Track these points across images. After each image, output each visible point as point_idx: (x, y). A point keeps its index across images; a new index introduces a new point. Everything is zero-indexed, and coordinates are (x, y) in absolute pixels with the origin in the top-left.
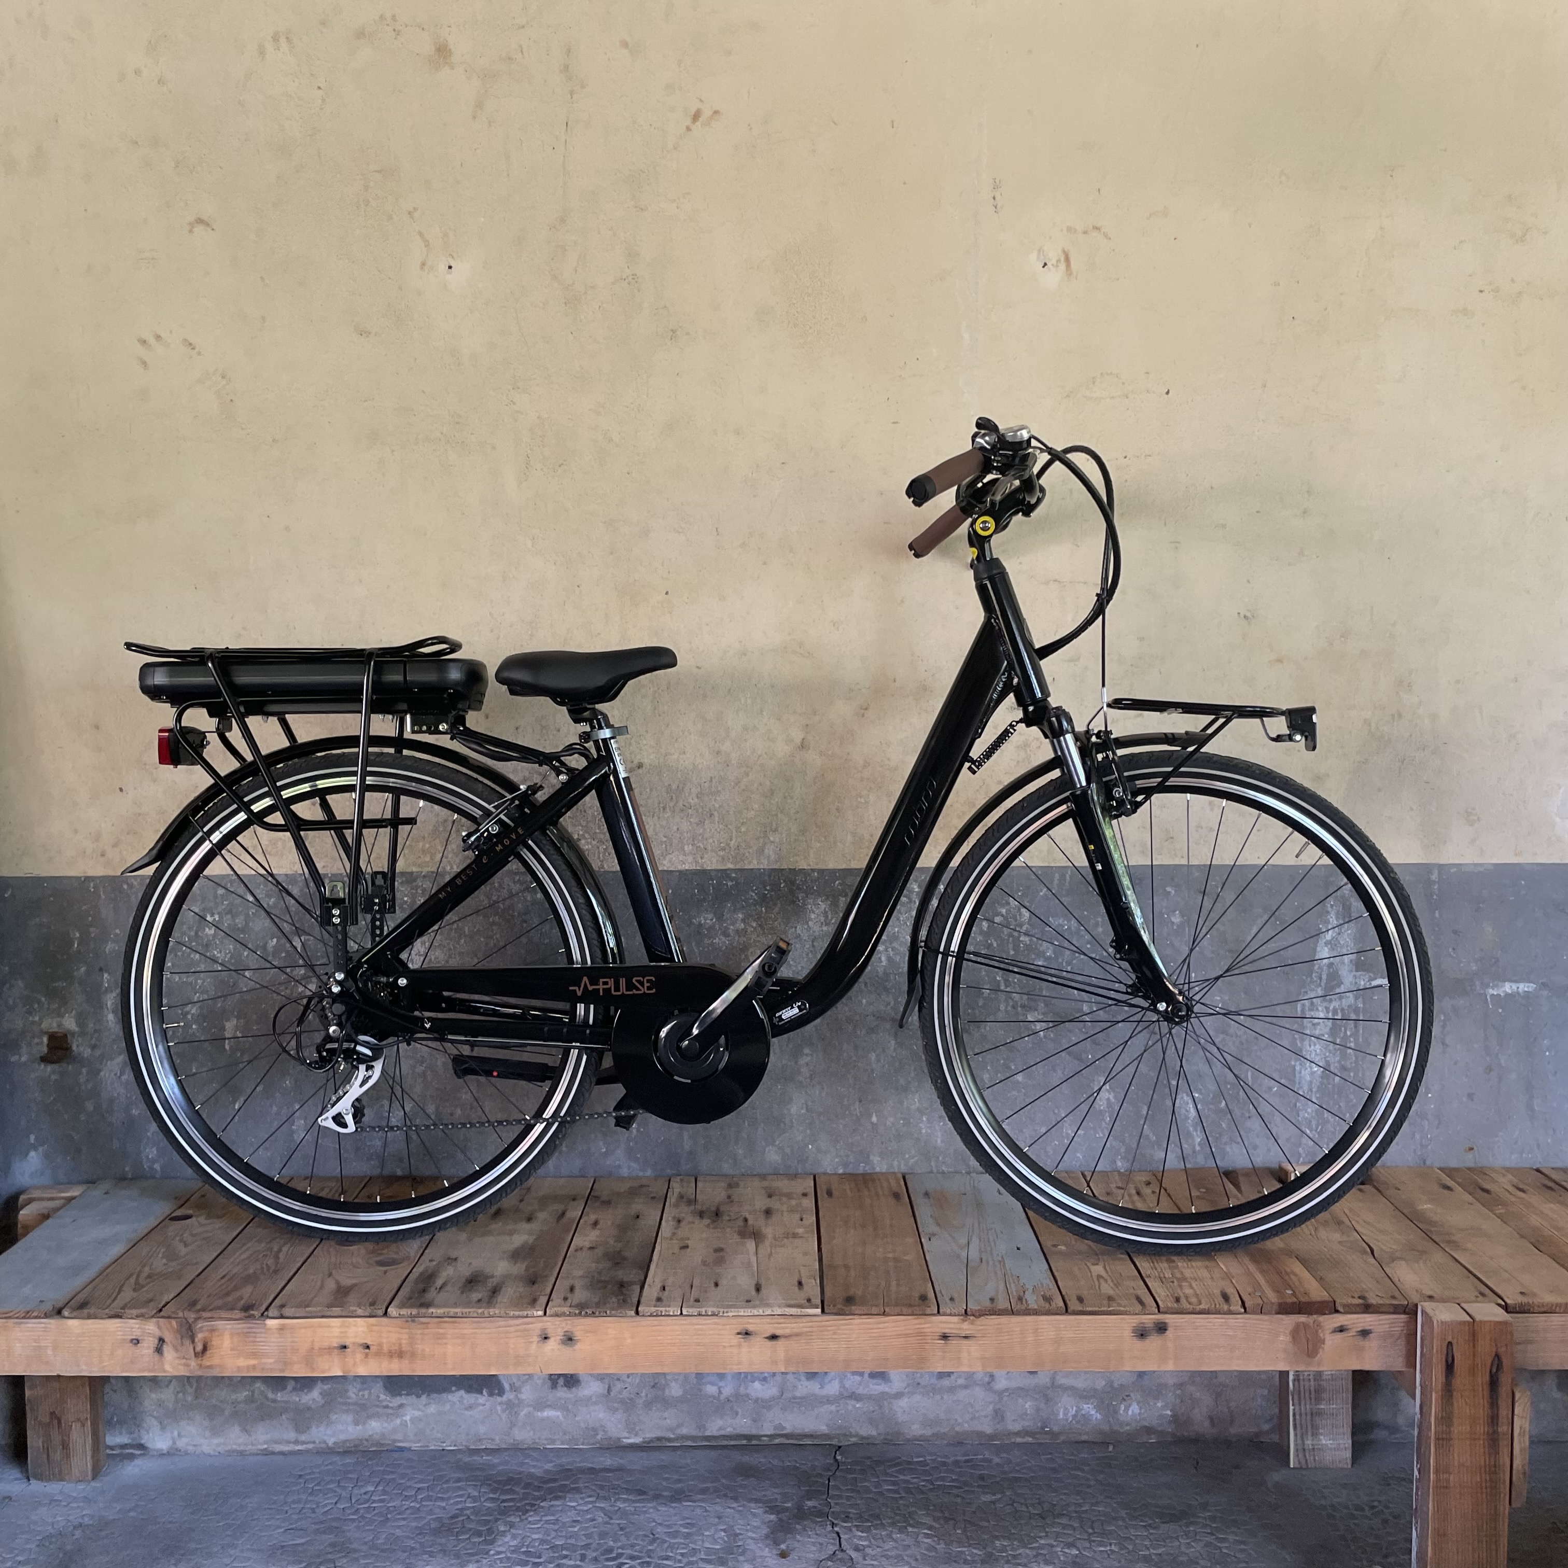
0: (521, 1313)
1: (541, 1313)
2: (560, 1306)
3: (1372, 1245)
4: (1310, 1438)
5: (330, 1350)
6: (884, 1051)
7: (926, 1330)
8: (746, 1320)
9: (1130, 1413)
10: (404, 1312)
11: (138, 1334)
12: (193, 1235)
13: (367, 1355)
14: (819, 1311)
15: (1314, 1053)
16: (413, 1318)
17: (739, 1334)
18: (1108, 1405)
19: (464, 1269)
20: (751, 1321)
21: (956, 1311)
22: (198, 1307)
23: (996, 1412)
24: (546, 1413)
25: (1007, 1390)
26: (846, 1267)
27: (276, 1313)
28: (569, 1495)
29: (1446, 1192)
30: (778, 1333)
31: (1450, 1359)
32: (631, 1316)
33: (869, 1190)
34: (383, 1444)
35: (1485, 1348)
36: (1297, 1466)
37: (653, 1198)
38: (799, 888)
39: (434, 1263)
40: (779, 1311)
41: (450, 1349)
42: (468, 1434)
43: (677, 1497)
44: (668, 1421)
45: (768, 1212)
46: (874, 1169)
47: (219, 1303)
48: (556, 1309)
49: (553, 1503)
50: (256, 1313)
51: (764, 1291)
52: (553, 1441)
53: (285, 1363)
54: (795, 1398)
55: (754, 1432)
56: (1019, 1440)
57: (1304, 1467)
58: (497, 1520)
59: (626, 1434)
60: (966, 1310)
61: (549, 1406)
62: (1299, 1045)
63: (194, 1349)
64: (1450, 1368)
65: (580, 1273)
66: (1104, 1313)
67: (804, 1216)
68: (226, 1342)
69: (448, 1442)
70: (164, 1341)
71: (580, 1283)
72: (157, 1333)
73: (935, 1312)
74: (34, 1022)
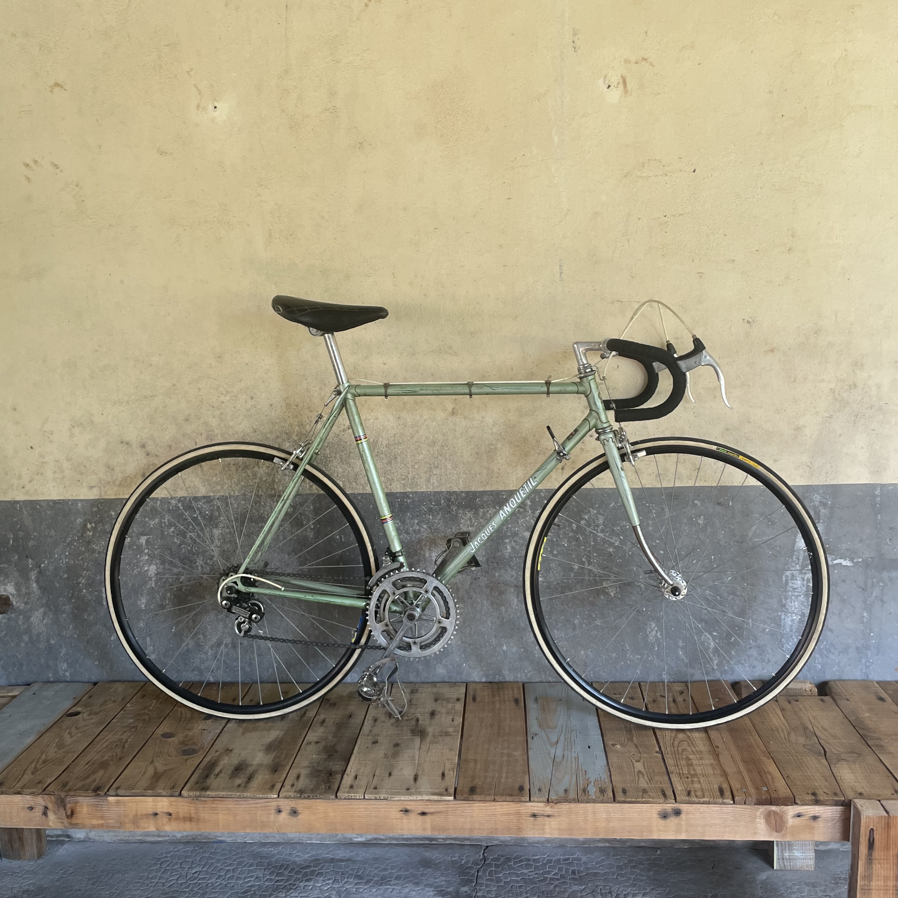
0: (264, 796)
1: (276, 796)
2: (288, 791)
3: (825, 750)
4: (787, 852)
5: (147, 816)
6: (510, 605)
7: (523, 811)
8: (405, 803)
10: (191, 793)
11: (32, 804)
12: (77, 728)
13: (170, 820)
14: (452, 798)
15: (794, 607)
16: (197, 797)
17: (401, 811)
19: (233, 760)
20: (409, 803)
21: (542, 799)
22: (67, 788)
26: (475, 761)
27: (114, 793)
28: (316, 879)
29: (881, 702)
30: (426, 811)
31: (872, 840)
32: (333, 799)
33: (499, 696)
34: (209, 838)
36: (779, 868)
38: (453, 504)
39: (218, 753)
40: (426, 797)
41: (221, 817)
42: (260, 834)
43: (382, 881)
45: (433, 714)
46: (505, 678)
47: (79, 785)
48: (285, 794)
49: (307, 884)
50: (101, 793)
51: (419, 781)
52: (311, 839)
53: (121, 823)
56: (600, 845)
57: (783, 869)
59: (355, 836)
60: (548, 799)
62: (784, 602)
63: (66, 813)
64: (871, 845)
65: (306, 763)
66: (639, 802)
67: (455, 717)
68: (85, 810)
69: (248, 838)
70: (48, 808)
71: (304, 772)
72: (43, 803)
73: (528, 800)
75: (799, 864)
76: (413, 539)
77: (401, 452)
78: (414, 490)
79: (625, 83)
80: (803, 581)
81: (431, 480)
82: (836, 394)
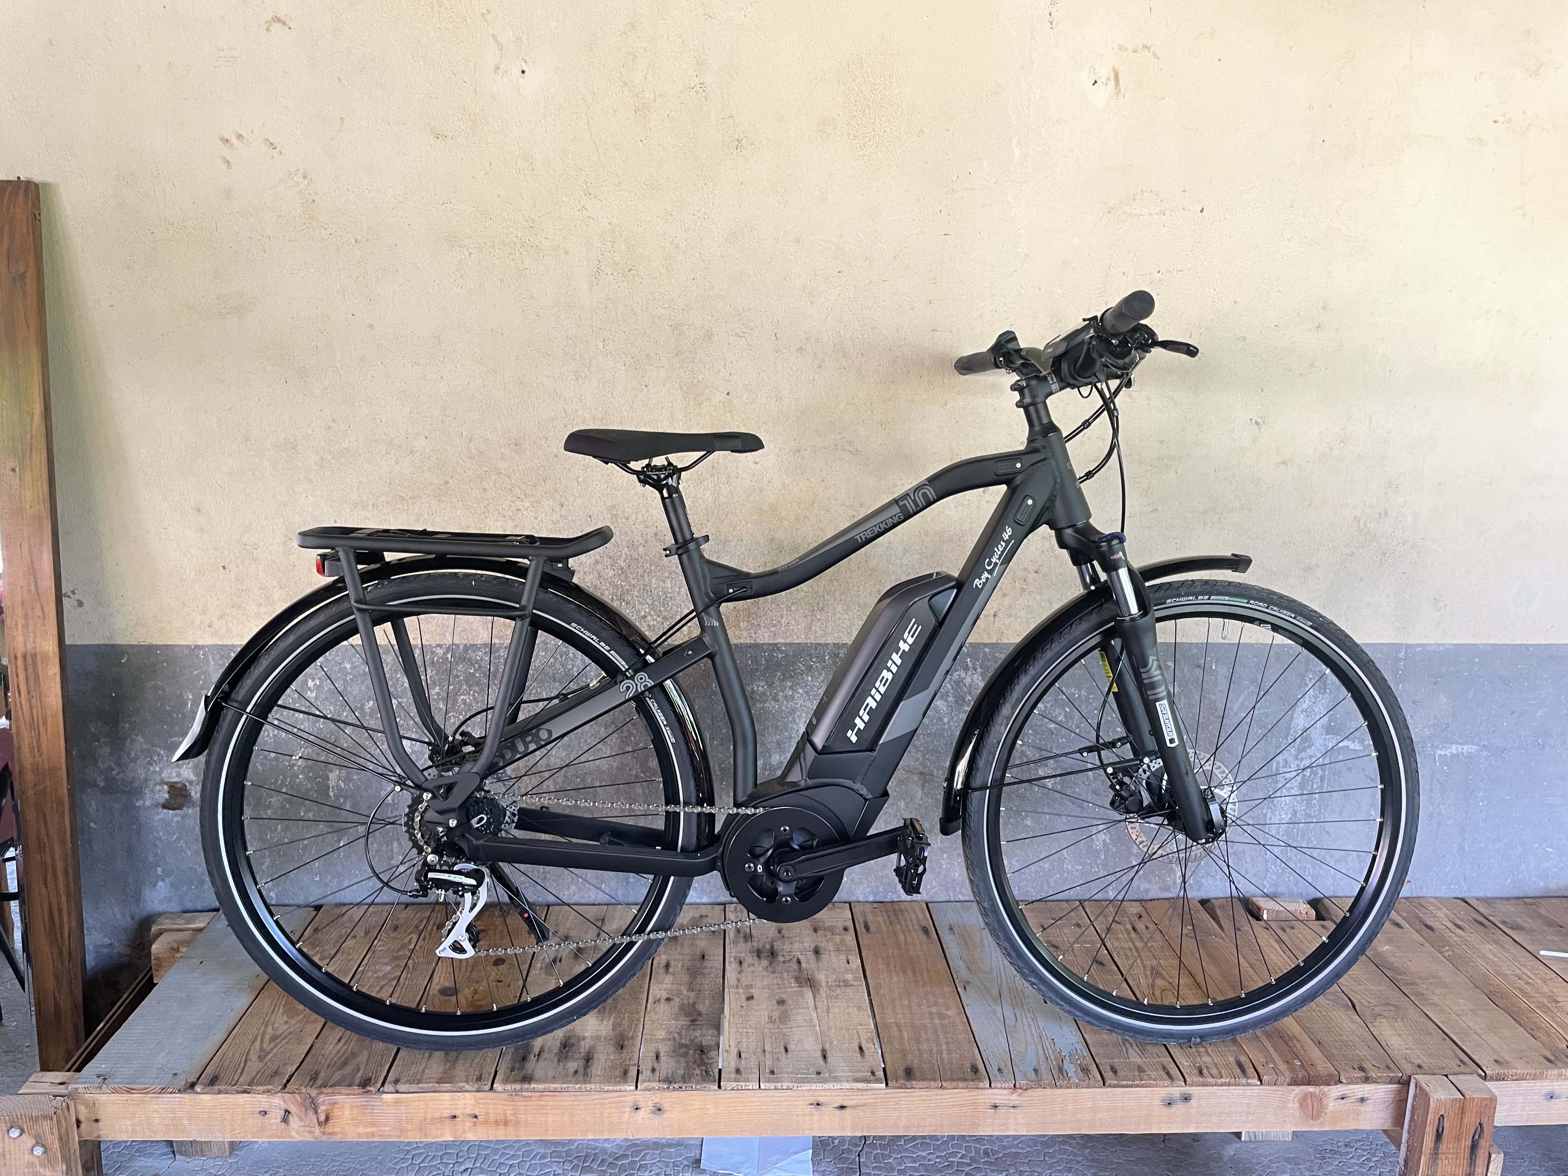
0: (613, 1088)
1: (633, 1088)
2: (649, 1081)
3: (1355, 1001)
5: (441, 1119)
7: (980, 1101)
8: (817, 1093)
10: (508, 1087)
11: (266, 1106)
13: (475, 1123)
14: (883, 1085)
16: (516, 1092)
17: (811, 1104)
20: (823, 1094)
21: (1006, 1084)
22: (319, 1082)
26: (898, 1026)
27: (391, 1089)
29: (1397, 929)
30: (845, 1103)
31: (1440, 1129)
32: (715, 1090)
33: (900, 924)
35: (1470, 1121)
37: (715, 933)
40: (847, 1085)
41: (550, 1118)
47: (338, 1075)
48: (646, 1084)
50: (373, 1089)
51: (830, 1059)
53: (401, 1130)
57: (1253, 1139)
60: (1015, 1085)
63: (318, 1118)
64: (1439, 1136)
65: (661, 1034)
66: (1137, 1086)
67: (850, 957)
68: (347, 1113)
70: (289, 1113)
71: (664, 1049)
72: (283, 1106)
73: (988, 1085)
74: (154, 772)
76: (783, 708)
78: (788, 641)
79: (1117, 78)
81: (813, 628)
82: (1362, 525)
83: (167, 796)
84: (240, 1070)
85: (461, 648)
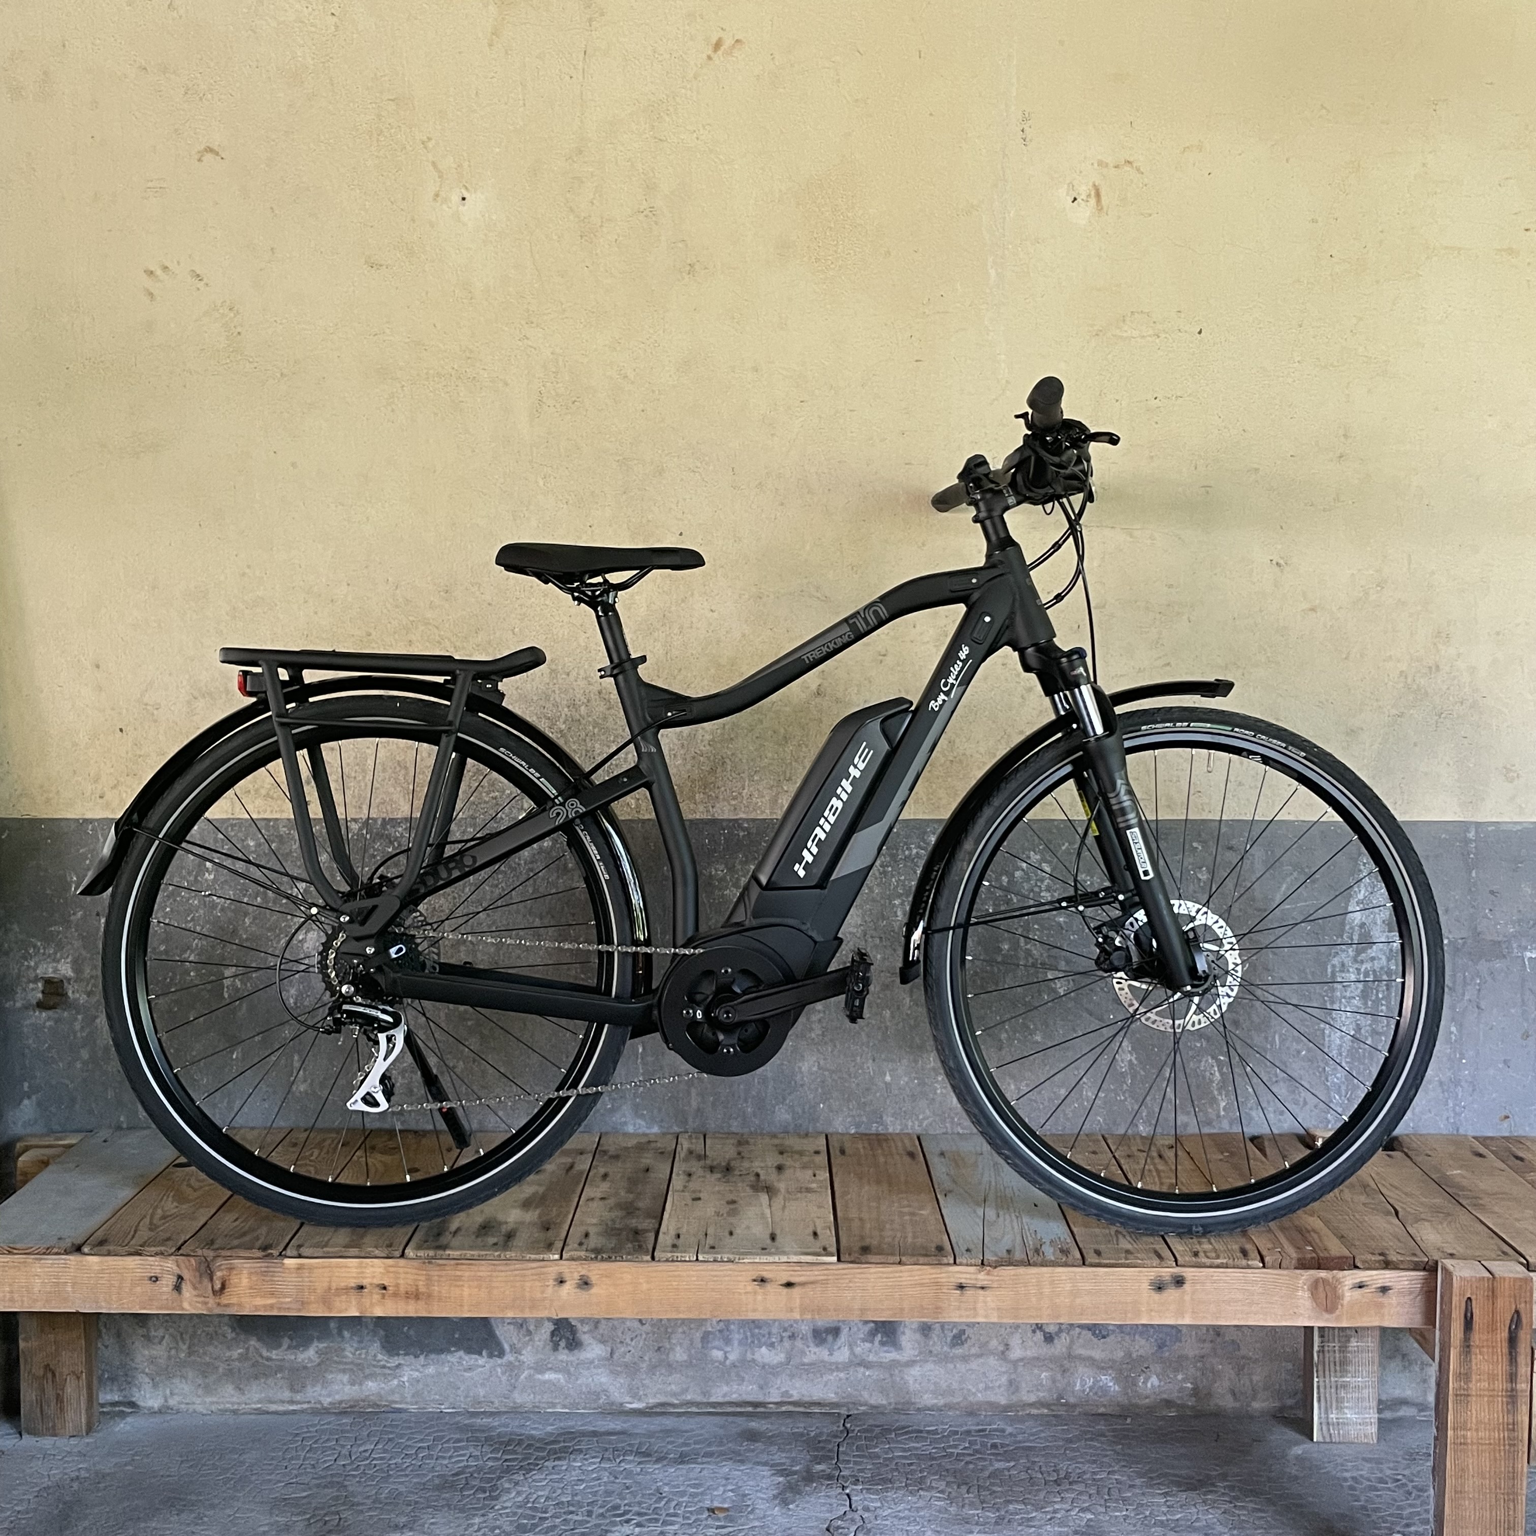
0: (537, 1257)
1: (557, 1257)
2: (576, 1251)
3: (1397, 1207)
4: (1335, 1411)
5: (347, 1289)
7: (942, 1280)
8: (761, 1267)
9: (1149, 1385)
10: (421, 1253)
11: (157, 1271)
13: (383, 1296)
14: (835, 1259)
16: (430, 1259)
18: (1126, 1377)
19: (477, 1216)
20: (766, 1268)
21: (973, 1261)
22: (217, 1245)
23: (1010, 1382)
24: (549, 1376)
25: (1022, 1360)
26: (861, 1220)
27: (295, 1253)
28: (572, 1457)
29: (1478, 1159)
30: (793, 1280)
31: (1469, 1315)
32: (647, 1261)
33: (883, 1149)
34: (378, 1406)
35: (1504, 1306)
36: (1321, 1440)
37: (662, 1153)
40: (795, 1258)
41: (466, 1292)
42: (466, 1397)
43: (683, 1459)
44: (673, 1387)
46: (888, 1129)
47: (236, 1242)
48: (572, 1253)
49: (556, 1463)
50: (275, 1252)
51: (779, 1240)
52: (554, 1405)
53: (303, 1303)
54: (804, 1365)
55: (760, 1398)
56: (1034, 1411)
57: (1328, 1440)
58: (499, 1478)
59: (628, 1399)
60: (982, 1261)
61: (551, 1369)
62: (1329, 1007)
63: (213, 1287)
64: (1468, 1323)
65: (593, 1221)
66: (1122, 1266)
67: (817, 1172)
68: (245, 1281)
69: (447, 1405)
70: (182, 1279)
71: (594, 1231)
72: (176, 1270)
73: (952, 1261)
74: (29, 967)
75: (1352, 1432)
77: (733, 754)
78: (752, 816)
80: (1359, 974)
82: (1409, 680)
83: (40, 995)
84: (130, 1236)
85: (379, 822)
